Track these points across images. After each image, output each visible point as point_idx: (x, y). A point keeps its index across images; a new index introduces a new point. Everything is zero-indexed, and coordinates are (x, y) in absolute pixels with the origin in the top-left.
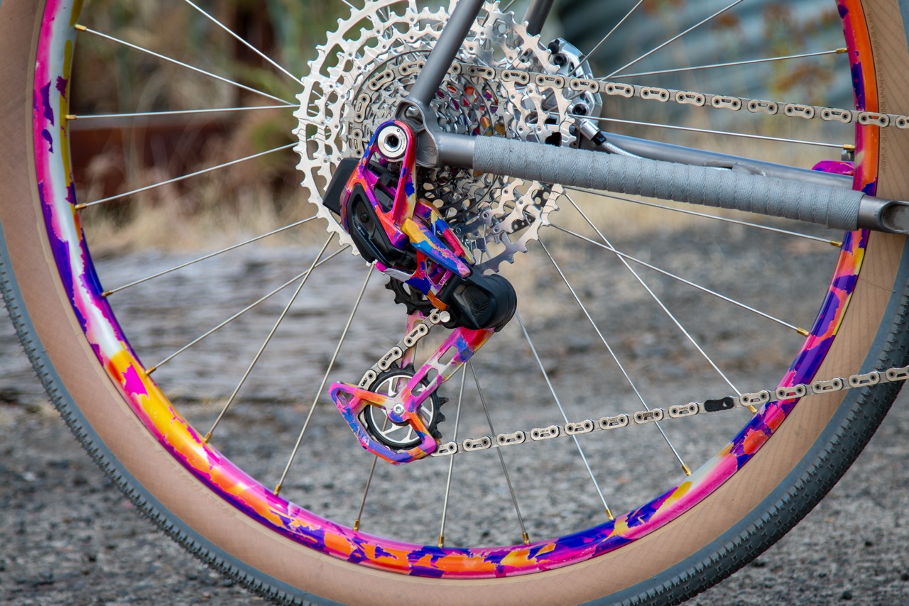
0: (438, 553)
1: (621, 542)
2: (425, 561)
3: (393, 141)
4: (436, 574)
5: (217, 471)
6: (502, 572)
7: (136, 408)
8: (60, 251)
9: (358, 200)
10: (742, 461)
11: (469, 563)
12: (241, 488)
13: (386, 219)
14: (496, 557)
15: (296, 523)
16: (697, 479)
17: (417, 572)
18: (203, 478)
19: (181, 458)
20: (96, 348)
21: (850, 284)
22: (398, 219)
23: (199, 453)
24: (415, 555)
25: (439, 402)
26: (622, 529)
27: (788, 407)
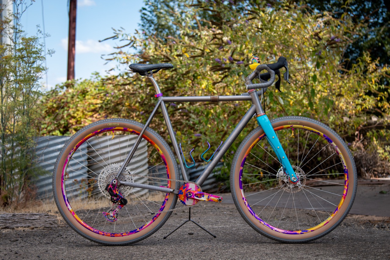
0: (114, 234)
1: (138, 231)
2: (112, 235)
3: (115, 182)
4: (114, 236)
5: (84, 224)
6: (123, 236)
7: (74, 216)
8: (64, 197)
9: (110, 189)
10: (154, 221)
11: (118, 235)
12: (88, 226)
13: (114, 191)
14: (122, 234)
15: (95, 231)
16: (148, 224)
17: (111, 236)
18: (83, 225)
19: (80, 223)
20: (68, 209)
21: (167, 200)
22: (115, 191)
23: (82, 222)
24: (111, 234)
25: (117, 214)
26: (138, 230)
27: (160, 214)
